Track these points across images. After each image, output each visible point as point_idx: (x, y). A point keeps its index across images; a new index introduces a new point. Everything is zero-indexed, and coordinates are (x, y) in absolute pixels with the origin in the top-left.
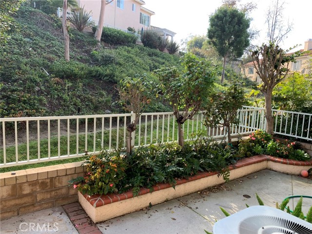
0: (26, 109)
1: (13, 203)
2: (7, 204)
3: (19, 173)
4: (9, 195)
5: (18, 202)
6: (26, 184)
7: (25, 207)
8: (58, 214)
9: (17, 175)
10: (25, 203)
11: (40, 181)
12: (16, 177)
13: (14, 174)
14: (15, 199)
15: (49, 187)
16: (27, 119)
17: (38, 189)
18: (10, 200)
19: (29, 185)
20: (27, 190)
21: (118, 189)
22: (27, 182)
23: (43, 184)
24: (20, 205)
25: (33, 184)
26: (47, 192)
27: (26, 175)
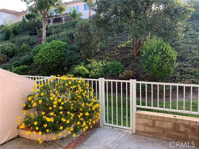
1: (173, 133)
2: (170, 133)
3: (178, 117)
4: (172, 128)
5: (176, 134)
6: (182, 125)
7: (180, 139)
9: (177, 118)
10: (181, 137)
11: (191, 126)
13: (175, 117)
14: (175, 132)
15: (197, 132)
17: (189, 131)
18: (172, 131)
19: (184, 126)
20: (182, 129)
23: (193, 129)
24: (177, 136)
25: (187, 126)
26: (196, 135)
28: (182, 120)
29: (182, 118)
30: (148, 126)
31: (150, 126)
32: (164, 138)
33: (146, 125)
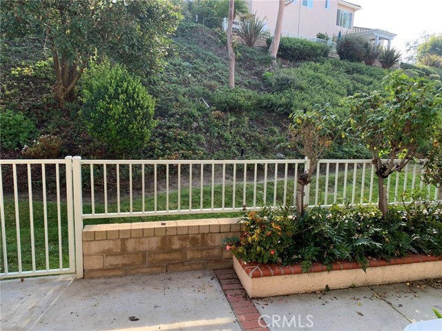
0: (182, 149)
1: (162, 257)
2: (156, 258)
3: (170, 224)
4: (158, 247)
5: (167, 256)
6: (176, 238)
7: (174, 264)
8: (209, 279)
9: (167, 226)
10: (174, 260)
11: (190, 236)
12: (166, 228)
13: (164, 224)
14: (164, 253)
15: (200, 244)
16: (180, 162)
17: (188, 244)
18: (159, 254)
19: (179, 239)
20: (176, 244)
21: (283, 260)
22: (177, 235)
23: (194, 240)
24: (169, 260)
25: (183, 238)
26: (198, 250)
27: (176, 227)
28: (176, 228)
29: (175, 225)
30: (111, 255)
31: (116, 254)
32: (145, 270)
33: (108, 253)
